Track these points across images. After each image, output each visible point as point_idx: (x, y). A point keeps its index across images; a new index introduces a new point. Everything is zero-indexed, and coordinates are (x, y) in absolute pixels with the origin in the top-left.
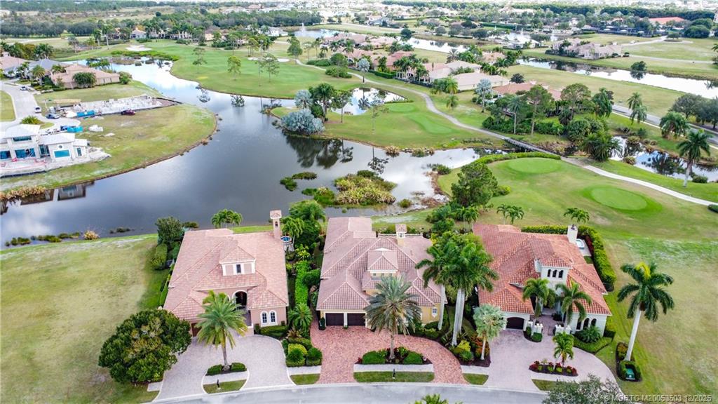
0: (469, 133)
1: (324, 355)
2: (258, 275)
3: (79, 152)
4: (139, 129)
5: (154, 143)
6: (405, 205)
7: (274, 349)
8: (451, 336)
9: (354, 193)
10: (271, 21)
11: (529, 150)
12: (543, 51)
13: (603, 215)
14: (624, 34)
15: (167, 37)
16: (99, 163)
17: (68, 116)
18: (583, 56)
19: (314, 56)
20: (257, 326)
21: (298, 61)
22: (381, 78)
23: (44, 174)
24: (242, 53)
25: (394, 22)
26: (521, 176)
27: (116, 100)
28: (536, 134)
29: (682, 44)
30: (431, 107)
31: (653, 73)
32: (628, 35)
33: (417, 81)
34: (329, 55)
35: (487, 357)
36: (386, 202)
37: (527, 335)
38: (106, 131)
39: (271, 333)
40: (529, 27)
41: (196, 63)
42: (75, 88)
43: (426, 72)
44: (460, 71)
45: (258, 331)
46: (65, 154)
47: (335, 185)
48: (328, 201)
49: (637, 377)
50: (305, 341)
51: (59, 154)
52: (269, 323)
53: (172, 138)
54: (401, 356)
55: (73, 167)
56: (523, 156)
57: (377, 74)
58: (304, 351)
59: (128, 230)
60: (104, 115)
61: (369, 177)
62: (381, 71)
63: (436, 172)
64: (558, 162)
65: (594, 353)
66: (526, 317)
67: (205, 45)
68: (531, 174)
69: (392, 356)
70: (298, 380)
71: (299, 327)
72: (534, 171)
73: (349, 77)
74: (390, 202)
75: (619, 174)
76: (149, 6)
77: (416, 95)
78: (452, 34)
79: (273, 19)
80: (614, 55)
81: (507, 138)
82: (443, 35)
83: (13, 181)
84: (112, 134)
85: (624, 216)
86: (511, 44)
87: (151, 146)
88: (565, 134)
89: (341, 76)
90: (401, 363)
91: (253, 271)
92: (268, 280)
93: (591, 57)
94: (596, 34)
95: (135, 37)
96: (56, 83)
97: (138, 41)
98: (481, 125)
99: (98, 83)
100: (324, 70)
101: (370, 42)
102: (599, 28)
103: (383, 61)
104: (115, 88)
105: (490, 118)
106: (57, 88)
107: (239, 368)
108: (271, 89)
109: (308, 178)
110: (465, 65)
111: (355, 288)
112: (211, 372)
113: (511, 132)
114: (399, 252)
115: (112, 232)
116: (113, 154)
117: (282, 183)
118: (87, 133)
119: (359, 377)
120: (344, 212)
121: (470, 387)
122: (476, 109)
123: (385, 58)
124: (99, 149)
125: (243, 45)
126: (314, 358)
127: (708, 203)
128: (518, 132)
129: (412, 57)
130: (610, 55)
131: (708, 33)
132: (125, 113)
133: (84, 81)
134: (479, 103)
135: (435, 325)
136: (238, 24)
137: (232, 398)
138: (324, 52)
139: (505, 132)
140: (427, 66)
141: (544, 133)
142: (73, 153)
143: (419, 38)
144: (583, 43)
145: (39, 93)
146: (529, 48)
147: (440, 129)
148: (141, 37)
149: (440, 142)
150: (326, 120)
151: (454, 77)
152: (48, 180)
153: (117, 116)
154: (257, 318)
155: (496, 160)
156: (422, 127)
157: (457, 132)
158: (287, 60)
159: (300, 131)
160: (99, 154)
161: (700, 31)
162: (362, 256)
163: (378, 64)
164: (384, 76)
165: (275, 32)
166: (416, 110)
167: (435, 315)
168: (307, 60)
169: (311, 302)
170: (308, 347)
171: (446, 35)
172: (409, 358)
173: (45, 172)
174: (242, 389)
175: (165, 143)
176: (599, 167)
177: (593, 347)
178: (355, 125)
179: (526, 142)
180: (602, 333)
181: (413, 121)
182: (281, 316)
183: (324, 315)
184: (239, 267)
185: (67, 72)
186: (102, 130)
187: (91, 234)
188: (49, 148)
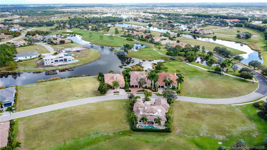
0: (162, 56)
1: (132, 91)
4: (83, 55)
5: (88, 58)
6: (146, 71)
7: (124, 90)
8: (152, 89)
9: (135, 68)
10: (107, 21)
11: (176, 60)
12: (190, 32)
13: (185, 72)
14: (217, 26)
15: (76, 27)
16: (78, 63)
17: (63, 52)
18: (201, 34)
19: (122, 34)
20: (120, 87)
21: (118, 36)
22: (142, 41)
23: (67, 65)
24: (101, 33)
25: (146, 21)
26: (172, 65)
27: (73, 48)
28: (178, 56)
29: (233, 29)
30: (154, 49)
31: (218, 39)
32: (219, 26)
33: (152, 42)
34: (127, 34)
35: (157, 91)
39: (122, 88)
40: (189, 23)
41: (90, 37)
42: (60, 44)
43: (154, 40)
44: (163, 40)
45: (120, 88)
46: (70, 61)
47: (131, 67)
49: (180, 93)
50: (128, 89)
51: (69, 61)
52: (122, 87)
53: (92, 57)
54: (143, 91)
55: (73, 63)
56: (174, 61)
57: (141, 40)
60: (72, 52)
61: (138, 65)
62: (141, 39)
63: (153, 64)
64: (181, 62)
66: (164, 86)
67: (89, 30)
70: (127, 93)
71: (127, 87)
72: (175, 64)
73: (133, 41)
74: (143, 70)
75: (193, 65)
76: (63, 13)
77: (151, 46)
78: (164, 26)
79: (108, 20)
80: (210, 34)
81: (171, 57)
82: (161, 26)
84: (77, 56)
85: (189, 72)
86: (181, 30)
88: (185, 56)
89: (131, 40)
91: (119, 79)
92: (122, 80)
93: (203, 34)
94: (209, 25)
95: (66, 27)
96: (55, 43)
97: (68, 28)
98: (166, 54)
99: (66, 42)
100: (126, 38)
101: (139, 29)
102: (211, 23)
103: (142, 36)
104: (70, 44)
105: (168, 52)
106: (55, 44)
107: (119, 92)
108: (112, 44)
109: (125, 66)
110: (164, 38)
112: (114, 92)
113: (172, 56)
114: (144, 76)
116: (80, 61)
119: (137, 93)
120: (133, 72)
121: (154, 94)
122: (166, 50)
123: (143, 35)
125: (101, 30)
126: (130, 91)
127: (208, 70)
128: (174, 56)
129: (151, 35)
130: (208, 33)
131: (243, 26)
132: (77, 51)
133: (62, 42)
134: (167, 48)
135: (149, 87)
136: (97, 22)
138: (126, 33)
139: (171, 56)
140: (154, 38)
141: (180, 56)
142: (72, 60)
143: (154, 27)
144: (201, 30)
145: (51, 45)
146: (186, 31)
147: (156, 55)
148: (68, 27)
149: (155, 58)
150: (128, 53)
151: (161, 41)
153: (76, 52)
155: (167, 62)
156: (151, 54)
157: (159, 56)
158: (115, 35)
159: (122, 56)
160: (77, 61)
161: (240, 25)
162: (137, 77)
163: (141, 37)
164: (143, 40)
165: (109, 25)
166: (150, 50)
168: (120, 35)
169: (129, 84)
171: (162, 26)
172: (145, 91)
175: (90, 58)
176: (190, 63)
177: (174, 90)
178: (135, 54)
179: (175, 58)
180: (176, 88)
181: (149, 53)
182: (124, 86)
183: (131, 86)
184: (117, 78)
185: (57, 40)
186: (74, 55)
187: (84, 76)
188: (67, 59)
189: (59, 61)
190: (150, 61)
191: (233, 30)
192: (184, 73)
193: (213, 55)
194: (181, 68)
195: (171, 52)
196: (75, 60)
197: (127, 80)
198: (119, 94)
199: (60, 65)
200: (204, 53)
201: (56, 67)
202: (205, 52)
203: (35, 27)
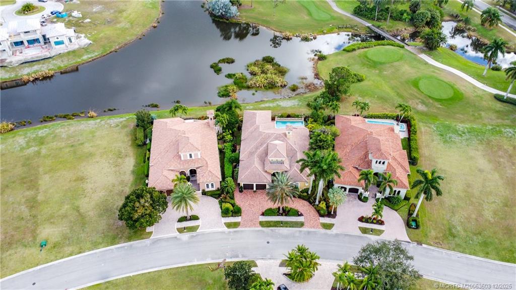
2: (202, 159)
3: (70, 39)
5: (120, 29)
6: (294, 89)
8: (315, 199)
11: (384, 38)
13: (423, 102)
16: (85, 49)
23: (50, 60)
36: (281, 86)
37: (360, 198)
38: (84, 17)
45: (204, 193)
46: (62, 43)
47: (248, 70)
48: (241, 84)
50: (232, 201)
51: (57, 43)
52: (210, 189)
53: (132, 24)
55: (69, 53)
56: (379, 45)
58: (231, 208)
59: (115, 109)
61: (270, 62)
63: (317, 58)
64: (401, 51)
68: (381, 63)
69: (281, 211)
70: (228, 225)
71: (228, 193)
72: (383, 60)
74: (284, 86)
81: (369, 25)
83: (31, 66)
84: (89, 20)
85: (436, 104)
87: (118, 31)
91: (199, 157)
92: (208, 163)
107: (195, 218)
109: (229, 63)
112: (181, 220)
113: (373, 19)
115: (105, 111)
116: (94, 41)
118: (70, 18)
126: (237, 212)
127: (495, 92)
128: (379, 19)
137: (192, 236)
139: (369, 19)
141: (396, 20)
142: (66, 41)
147: (322, 15)
149: (322, 27)
150: (240, 5)
152: (54, 65)
159: (222, 16)
160: (84, 41)
173: (50, 58)
174: (197, 231)
175: (127, 28)
176: (430, 55)
178: (261, 10)
179: (383, 30)
181: (303, 6)
182: (217, 185)
186: (81, 15)
188: (50, 40)
189: (26, 44)
190: (306, 39)
192: (420, 107)
193: (500, 20)
194: (407, 82)
195: (368, 6)
198: (198, 227)
199: (29, 62)
200: (467, 9)
201: (14, 69)
202: (472, 5)
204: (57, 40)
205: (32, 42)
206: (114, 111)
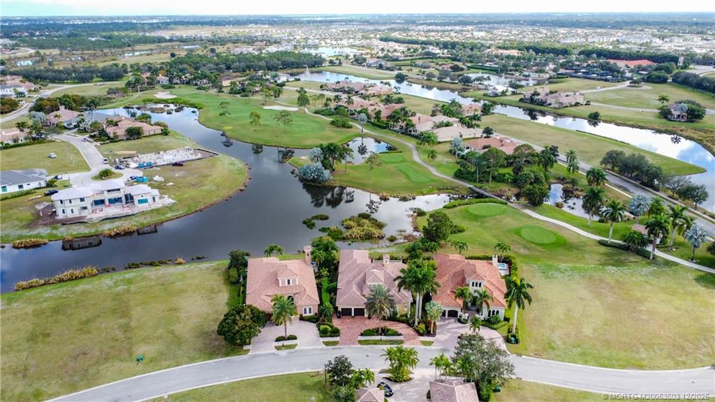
0: (443, 182)
1: (341, 332)
2: (300, 286)
3: (154, 199)
4: (191, 179)
5: (205, 191)
6: (392, 239)
7: (312, 329)
8: (414, 321)
9: (356, 231)
10: (278, 65)
11: (487, 197)
12: (517, 98)
13: (525, 247)
14: (593, 79)
15: (188, 83)
16: (170, 208)
17: (131, 166)
18: (550, 104)
19: (320, 104)
20: (301, 315)
21: (306, 110)
22: (377, 128)
23: (133, 217)
24: (256, 101)
25: (389, 64)
26: (475, 218)
27: (165, 152)
28: (494, 183)
29: (641, 90)
30: (416, 158)
31: (605, 121)
32: (597, 80)
33: (407, 131)
34: (333, 105)
35: (434, 332)
36: (378, 237)
37: (460, 321)
38: (166, 181)
39: (310, 320)
40: (511, 71)
41: (221, 115)
42: (127, 139)
43: (413, 126)
44: (441, 125)
45: (302, 318)
46: (145, 201)
47: (343, 225)
48: (337, 236)
49: (517, 341)
50: (329, 323)
51: (140, 202)
52: (308, 314)
53: (218, 186)
54: (384, 332)
55: (152, 211)
56: (480, 202)
57: (373, 124)
58: (330, 329)
59: (203, 257)
60: (160, 166)
61: (367, 218)
62: (377, 123)
63: (416, 214)
64: (504, 207)
65: (495, 329)
66: (459, 310)
67: (223, 92)
68: (482, 217)
69: (380, 332)
70: (327, 344)
71: (325, 316)
72: (483, 214)
73: (350, 127)
74: (381, 238)
75: (546, 216)
76: (159, 43)
77: (405, 145)
78: (440, 80)
79: (280, 62)
80: (577, 104)
81: (471, 186)
82: (433, 79)
83: (112, 223)
84: (172, 184)
85: (539, 248)
86: (490, 92)
87: (203, 193)
88: (515, 183)
89: (344, 126)
90: (385, 335)
91: (297, 284)
92: (306, 288)
93: (557, 106)
94: (569, 79)
95: (159, 82)
96: (111, 136)
97: (163, 87)
98: (453, 174)
99: (147, 134)
100: (330, 119)
101: (367, 90)
102: (572, 70)
103: (378, 113)
104: (159, 139)
105: (460, 170)
106: (114, 140)
107: (294, 338)
108: (286, 141)
109: (323, 219)
110: (445, 119)
111: (359, 293)
112: (278, 340)
113: (475, 181)
114: (385, 271)
115: (193, 259)
116: (178, 201)
117: (304, 223)
118: (152, 182)
119: (360, 342)
120: (349, 244)
121: (423, 347)
122: (452, 160)
123: (380, 111)
124: (166, 196)
125: (257, 92)
126: (335, 332)
127: (599, 238)
128: (480, 181)
129: (403, 109)
130: (573, 103)
131: (667, 79)
132: (176, 164)
133: (134, 134)
134: (454, 154)
135: (406, 316)
136: (249, 68)
137: (291, 353)
138: (329, 102)
139: (470, 181)
140: (414, 120)
141: (500, 182)
142: (150, 200)
143: (411, 82)
144: (551, 93)
145: (98, 144)
146: (506, 95)
147: (422, 179)
148: (164, 83)
149: (421, 189)
150: (333, 170)
151: (436, 131)
152: (137, 221)
153: (170, 167)
154: (300, 311)
155: (460, 205)
156: (407, 176)
157: (432, 181)
158: (297, 109)
159: (314, 180)
160: (168, 201)
161: (659, 77)
162: (362, 274)
163: (374, 116)
164: (380, 127)
165: (283, 78)
166: (404, 161)
167: (405, 309)
168: (314, 108)
169: (333, 301)
170: (331, 327)
171: (436, 79)
172: (389, 332)
173: (133, 215)
174: (296, 348)
175: (213, 191)
176: (534, 210)
177: (495, 326)
178: (356, 174)
179: (485, 190)
180: (502, 319)
181: (400, 170)
182: (315, 310)
183: (340, 309)
184: (289, 281)
185: (120, 126)
186: (163, 180)
187: (181, 260)
188: (134, 198)
189: (107, 203)
190: (404, 199)
191: (640, 93)
192: (522, 251)
193: (605, 179)
194: (509, 231)
195: (469, 169)
196: (161, 198)
197: (325, 285)
198: (296, 345)
199: (110, 219)
200: (574, 171)
201: (94, 225)
203: (68, 83)
204: (141, 198)
205: (112, 201)
206: (203, 260)
